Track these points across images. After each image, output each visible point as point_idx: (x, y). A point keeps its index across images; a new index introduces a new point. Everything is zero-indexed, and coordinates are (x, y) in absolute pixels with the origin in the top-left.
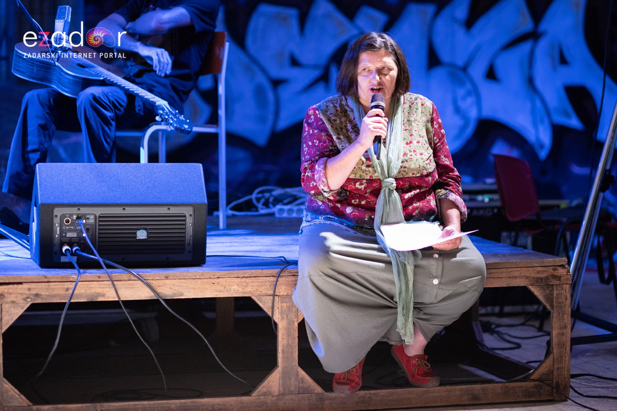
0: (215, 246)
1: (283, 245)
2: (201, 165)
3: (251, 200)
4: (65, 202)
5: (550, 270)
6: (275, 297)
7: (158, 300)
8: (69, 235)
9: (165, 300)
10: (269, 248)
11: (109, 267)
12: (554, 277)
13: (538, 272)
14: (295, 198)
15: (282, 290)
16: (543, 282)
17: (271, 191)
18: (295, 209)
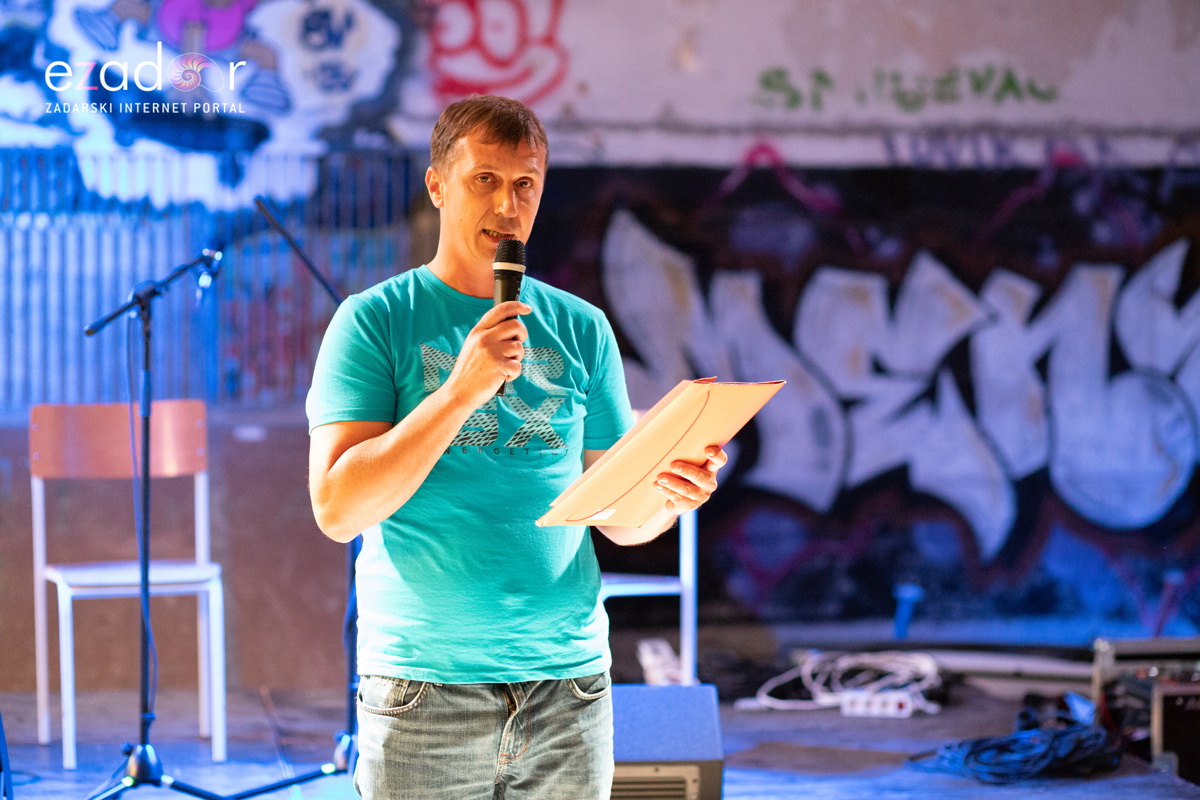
2: (713, 687)
3: (800, 677)
14: (880, 675)
17: (834, 661)
18: (877, 699)
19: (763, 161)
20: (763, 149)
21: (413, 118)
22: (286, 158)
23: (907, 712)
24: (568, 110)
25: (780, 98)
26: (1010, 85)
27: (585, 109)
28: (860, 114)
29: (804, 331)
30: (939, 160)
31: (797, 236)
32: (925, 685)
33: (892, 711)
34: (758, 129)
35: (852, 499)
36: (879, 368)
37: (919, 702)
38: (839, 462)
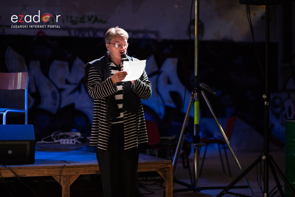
0: (38, 156)
1: (64, 155)
2: (33, 125)
3: (51, 137)
5: (165, 165)
6: (61, 176)
7: (16, 178)
10: (58, 156)
12: (167, 168)
13: (161, 166)
14: (68, 136)
15: (64, 173)
16: (162, 170)
17: (59, 133)
18: (68, 140)
19: (41, 35)
20: (41, 32)
23: (74, 143)
26: (96, 19)
29: (50, 74)
30: (80, 36)
31: (49, 52)
32: (78, 138)
33: (71, 143)
36: (67, 82)
37: (77, 141)
38: (58, 103)
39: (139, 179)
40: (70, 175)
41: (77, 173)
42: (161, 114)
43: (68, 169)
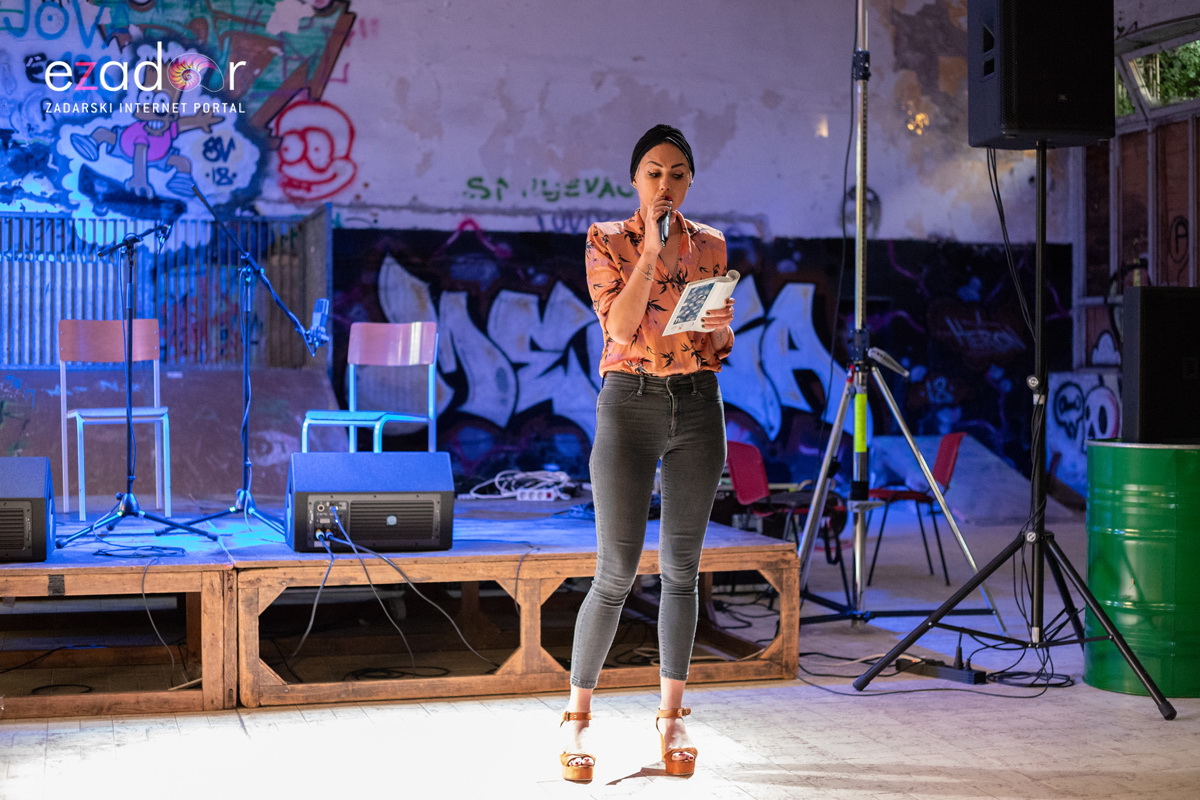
0: (461, 531)
1: (525, 529)
2: (448, 454)
3: (493, 484)
4: (319, 489)
5: (780, 555)
6: (518, 581)
7: (406, 584)
8: (323, 521)
9: (415, 584)
10: (512, 532)
11: (360, 551)
12: (784, 561)
13: (768, 557)
14: (536, 482)
15: (525, 574)
16: (773, 566)
17: (513, 475)
18: (536, 492)
19: (469, 228)
20: (470, 222)
21: (268, 201)
22: (194, 221)
23: (552, 499)
24: (358, 197)
25: (479, 193)
26: (607, 188)
27: (367, 198)
28: (524, 204)
29: (492, 326)
30: (568, 230)
31: (489, 270)
32: (562, 486)
33: (544, 498)
34: (464, 210)
35: (518, 420)
36: (534, 347)
37: (559, 494)
38: (512, 400)
39: (715, 590)
40: (541, 579)
41: (558, 573)
42: (772, 428)
43: (535, 563)
